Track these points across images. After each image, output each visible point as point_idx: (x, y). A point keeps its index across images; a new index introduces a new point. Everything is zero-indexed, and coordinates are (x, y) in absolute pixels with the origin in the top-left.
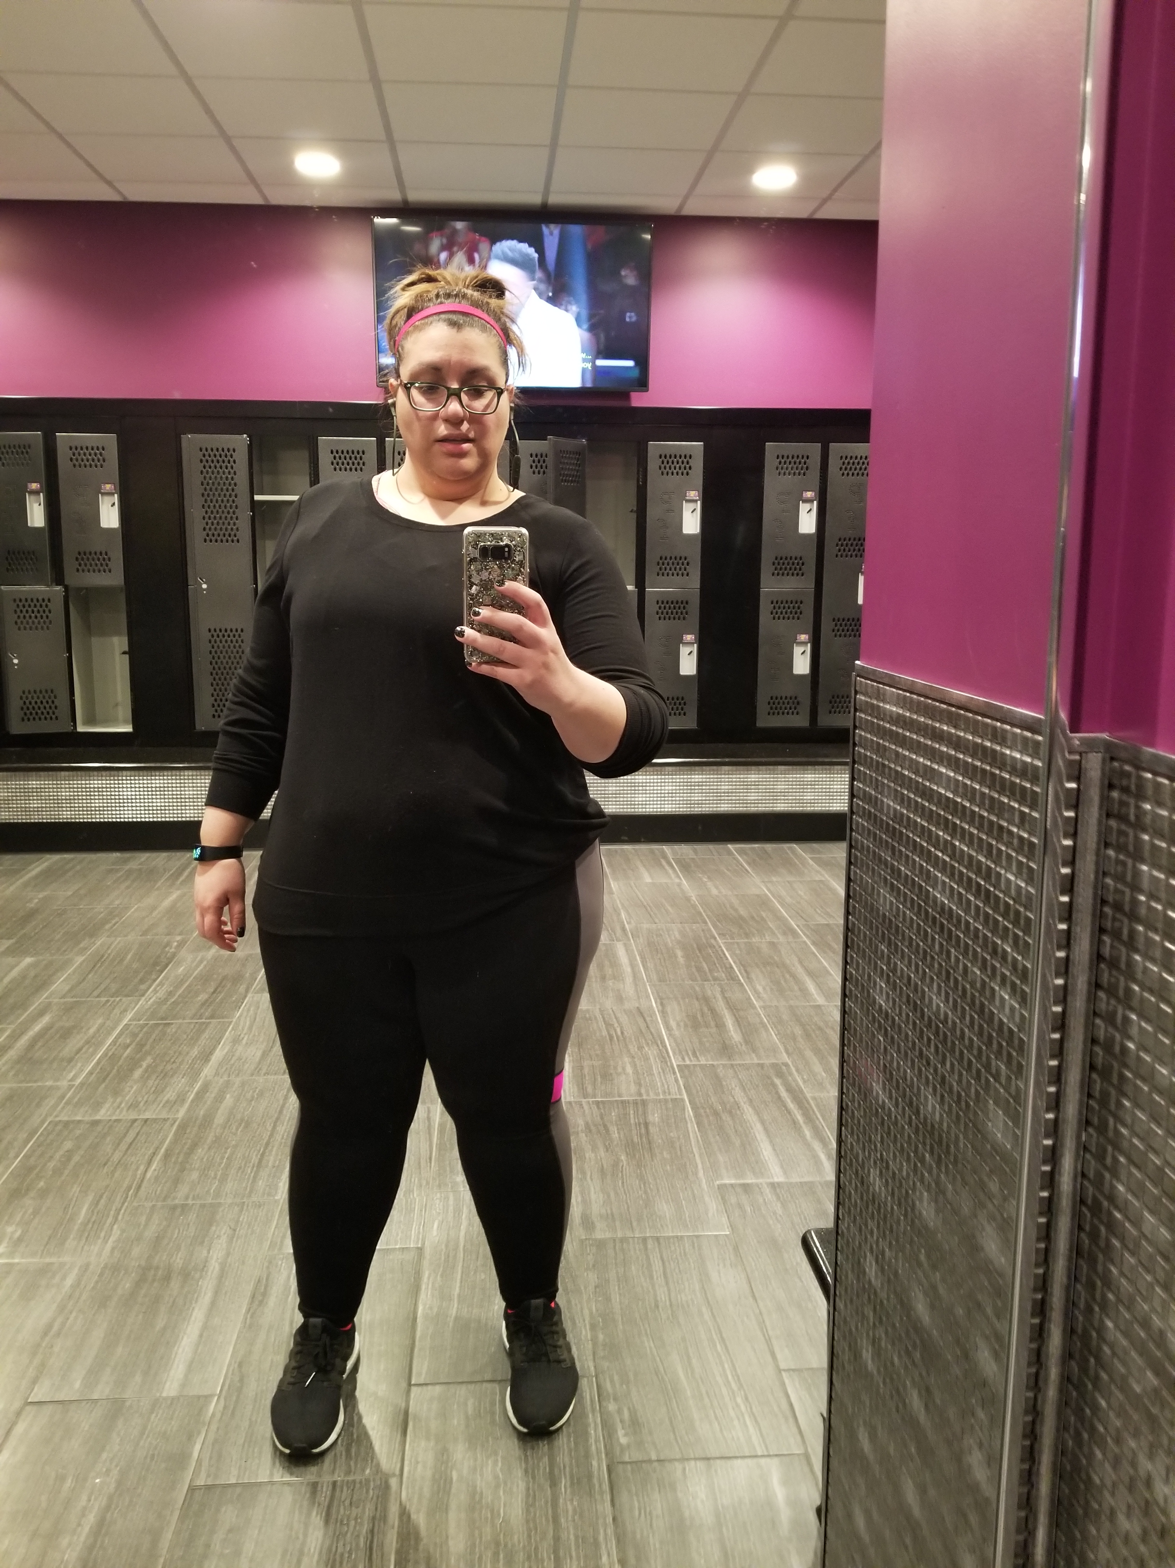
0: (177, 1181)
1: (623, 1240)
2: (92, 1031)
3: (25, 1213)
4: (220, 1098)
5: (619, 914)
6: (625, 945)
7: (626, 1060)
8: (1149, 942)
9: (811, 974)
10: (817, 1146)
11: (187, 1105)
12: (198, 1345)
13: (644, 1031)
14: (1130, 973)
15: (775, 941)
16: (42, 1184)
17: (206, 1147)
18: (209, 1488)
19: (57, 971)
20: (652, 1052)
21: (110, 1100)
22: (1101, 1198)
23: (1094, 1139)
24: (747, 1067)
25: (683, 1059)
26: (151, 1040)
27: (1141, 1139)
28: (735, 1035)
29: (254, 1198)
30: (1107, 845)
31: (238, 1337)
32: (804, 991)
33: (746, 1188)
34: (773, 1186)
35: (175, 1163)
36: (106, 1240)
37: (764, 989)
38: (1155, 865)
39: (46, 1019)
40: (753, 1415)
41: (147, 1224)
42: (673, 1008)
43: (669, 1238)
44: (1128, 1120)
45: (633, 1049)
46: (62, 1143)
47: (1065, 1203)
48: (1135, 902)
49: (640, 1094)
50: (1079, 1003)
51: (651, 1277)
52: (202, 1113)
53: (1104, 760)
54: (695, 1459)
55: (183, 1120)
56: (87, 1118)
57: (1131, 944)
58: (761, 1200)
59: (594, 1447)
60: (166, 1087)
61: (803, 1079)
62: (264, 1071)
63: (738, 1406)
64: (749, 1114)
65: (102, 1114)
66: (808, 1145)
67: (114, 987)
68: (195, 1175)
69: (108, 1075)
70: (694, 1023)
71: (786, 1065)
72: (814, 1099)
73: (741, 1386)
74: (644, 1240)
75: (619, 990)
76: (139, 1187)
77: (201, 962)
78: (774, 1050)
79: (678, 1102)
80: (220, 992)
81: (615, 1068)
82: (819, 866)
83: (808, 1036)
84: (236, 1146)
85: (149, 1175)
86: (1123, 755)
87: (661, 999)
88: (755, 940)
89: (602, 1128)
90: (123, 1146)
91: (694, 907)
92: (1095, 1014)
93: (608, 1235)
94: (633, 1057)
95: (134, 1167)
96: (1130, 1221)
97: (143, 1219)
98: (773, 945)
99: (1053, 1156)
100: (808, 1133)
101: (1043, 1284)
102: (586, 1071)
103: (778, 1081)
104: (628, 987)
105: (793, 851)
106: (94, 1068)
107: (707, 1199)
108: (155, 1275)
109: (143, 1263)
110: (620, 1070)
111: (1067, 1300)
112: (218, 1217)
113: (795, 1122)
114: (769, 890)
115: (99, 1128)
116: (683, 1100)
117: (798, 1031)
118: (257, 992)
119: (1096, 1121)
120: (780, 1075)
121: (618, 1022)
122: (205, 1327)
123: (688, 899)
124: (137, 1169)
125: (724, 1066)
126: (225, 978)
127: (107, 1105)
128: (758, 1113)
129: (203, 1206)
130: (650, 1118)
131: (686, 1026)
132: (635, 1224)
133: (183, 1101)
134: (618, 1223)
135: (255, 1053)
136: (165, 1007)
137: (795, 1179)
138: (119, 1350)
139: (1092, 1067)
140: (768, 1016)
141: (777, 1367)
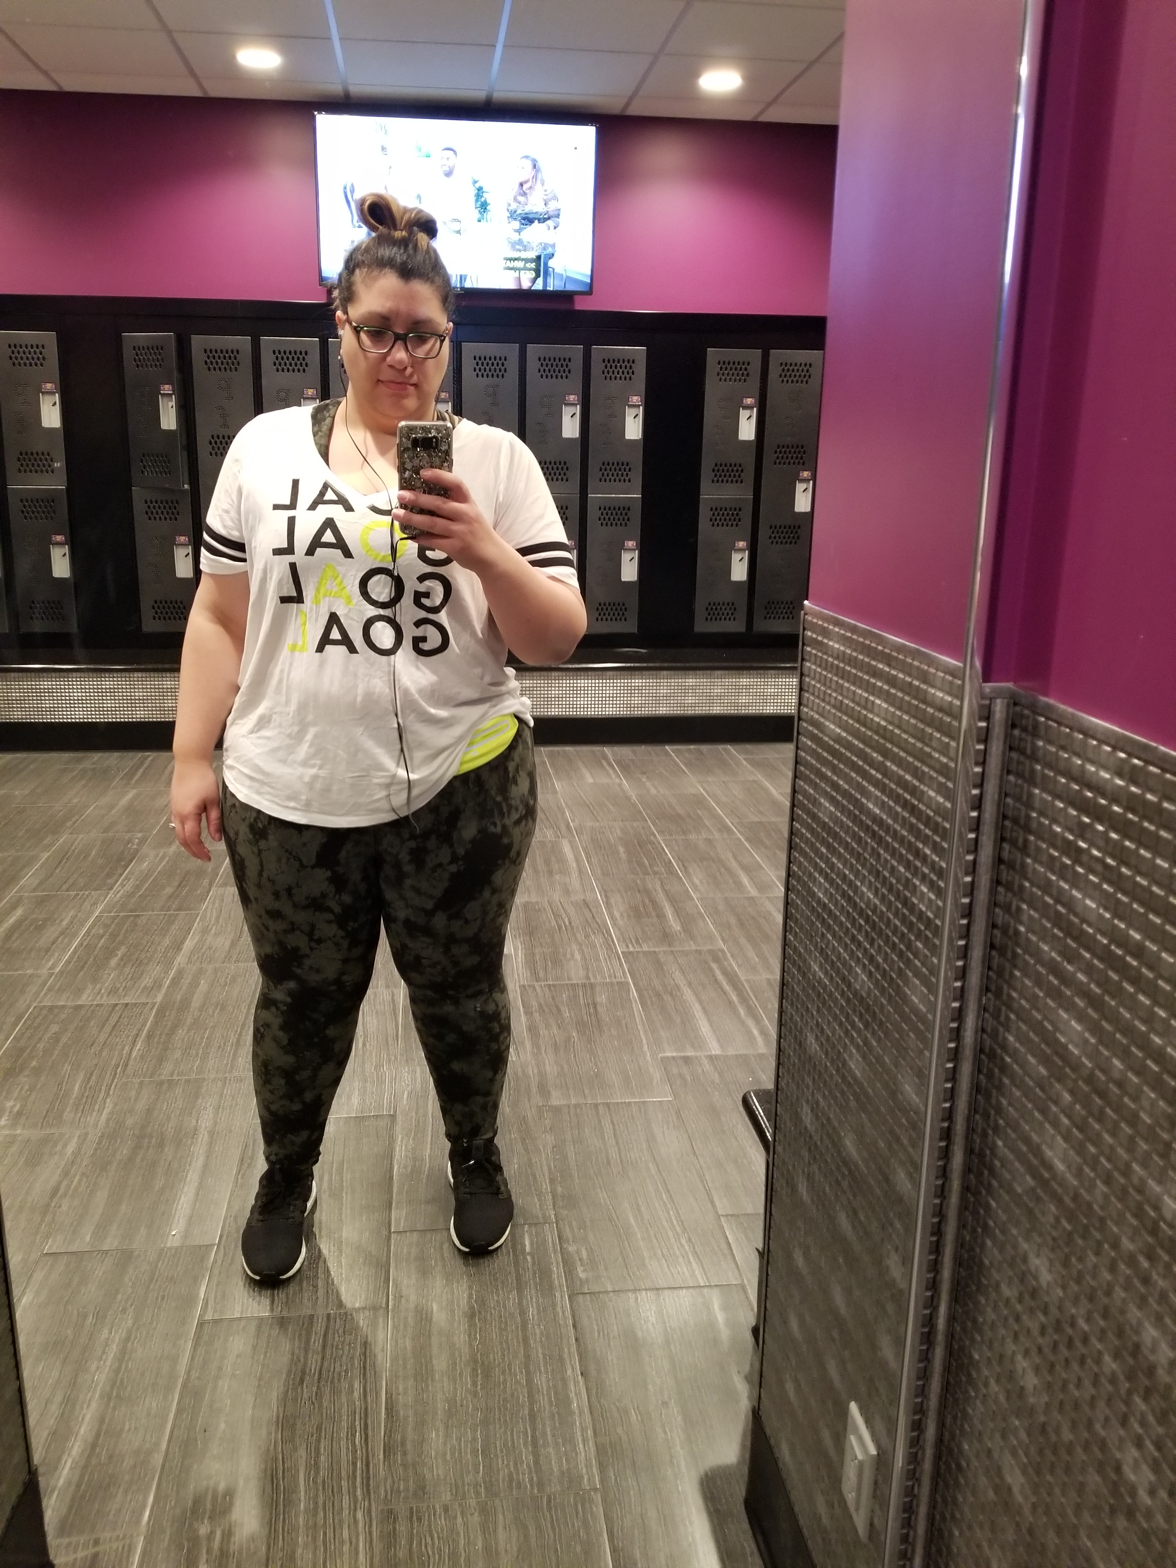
0: (161, 1060)
1: (577, 1106)
2: (65, 923)
3: (22, 1089)
4: (195, 984)
5: (564, 813)
6: (570, 842)
7: (575, 947)
8: (1038, 849)
9: (746, 869)
10: (750, 1023)
11: (163, 991)
12: (196, 1201)
13: (590, 920)
14: (1023, 872)
15: (711, 837)
16: (34, 1063)
17: (186, 1028)
18: (216, 1322)
19: (24, 867)
20: (598, 940)
21: (90, 986)
22: (996, 1047)
23: (992, 1003)
24: (686, 954)
25: (627, 946)
26: (123, 931)
27: (1027, 1000)
28: (675, 925)
29: (236, 1074)
30: (1009, 772)
31: (231, 1195)
32: (739, 885)
33: (687, 1060)
34: (711, 1058)
35: (158, 1043)
36: (100, 1112)
37: (701, 882)
38: (1044, 789)
39: (19, 912)
40: (695, 1253)
41: (136, 1100)
42: (616, 899)
43: (618, 1103)
44: (1019, 986)
45: (580, 937)
46: (48, 1027)
47: (968, 1052)
48: (1028, 817)
49: (588, 978)
50: (982, 896)
51: (603, 1139)
52: (179, 997)
53: (1008, 705)
54: (646, 1290)
55: (161, 1004)
56: (69, 1004)
57: (1024, 849)
58: (700, 1071)
59: (556, 1282)
60: (142, 974)
61: (737, 963)
62: (234, 958)
63: (682, 1245)
64: (688, 994)
65: (84, 999)
66: (743, 1023)
67: (82, 882)
68: (178, 1054)
69: (85, 963)
70: (636, 914)
71: (722, 951)
72: (748, 981)
73: (684, 1230)
74: (596, 1106)
75: (565, 884)
76: (127, 1065)
77: (163, 858)
78: (711, 938)
79: (623, 985)
80: (185, 886)
81: (565, 955)
82: (752, 766)
83: (741, 924)
84: (214, 1027)
85: (134, 1054)
86: (1023, 701)
87: (605, 892)
88: (692, 837)
89: (554, 1009)
90: (107, 1028)
91: (634, 805)
92: (995, 905)
93: (563, 1102)
94: (581, 945)
95: (119, 1047)
96: (1017, 1064)
97: (134, 1092)
98: (709, 841)
99: (959, 1015)
100: (742, 1011)
101: (949, 1115)
102: (537, 957)
103: (714, 966)
104: (574, 881)
105: (728, 752)
106: (71, 958)
107: (651, 1069)
108: (150, 1142)
109: (137, 1132)
110: (568, 956)
111: (968, 1128)
112: (203, 1090)
113: (730, 1003)
114: (704, 789)
115: (83, 1012)
116: (628, 983)
117: (733, 921)
118: (221, 886)
119: (993, 988)
120: (716, 960)
121: (566, 912)
122: (200, 1187)
123: (628, 798)
124: (123, 1049)
125: (665, 952)
126: (187, 873)
127: (88, 991)
128: (696, 994)
129: (188, 1081)
130: (598, 999)
131: (629, 916)
132: (587, 1092)
133: (160, 987)
134: (571, 1092)
135: (223, 942)
136: (133, 900)
137: (731, 1052)
138: (123, 1207)
139: (992, 946)
140: (704, 907)
141: (717, 1213)
